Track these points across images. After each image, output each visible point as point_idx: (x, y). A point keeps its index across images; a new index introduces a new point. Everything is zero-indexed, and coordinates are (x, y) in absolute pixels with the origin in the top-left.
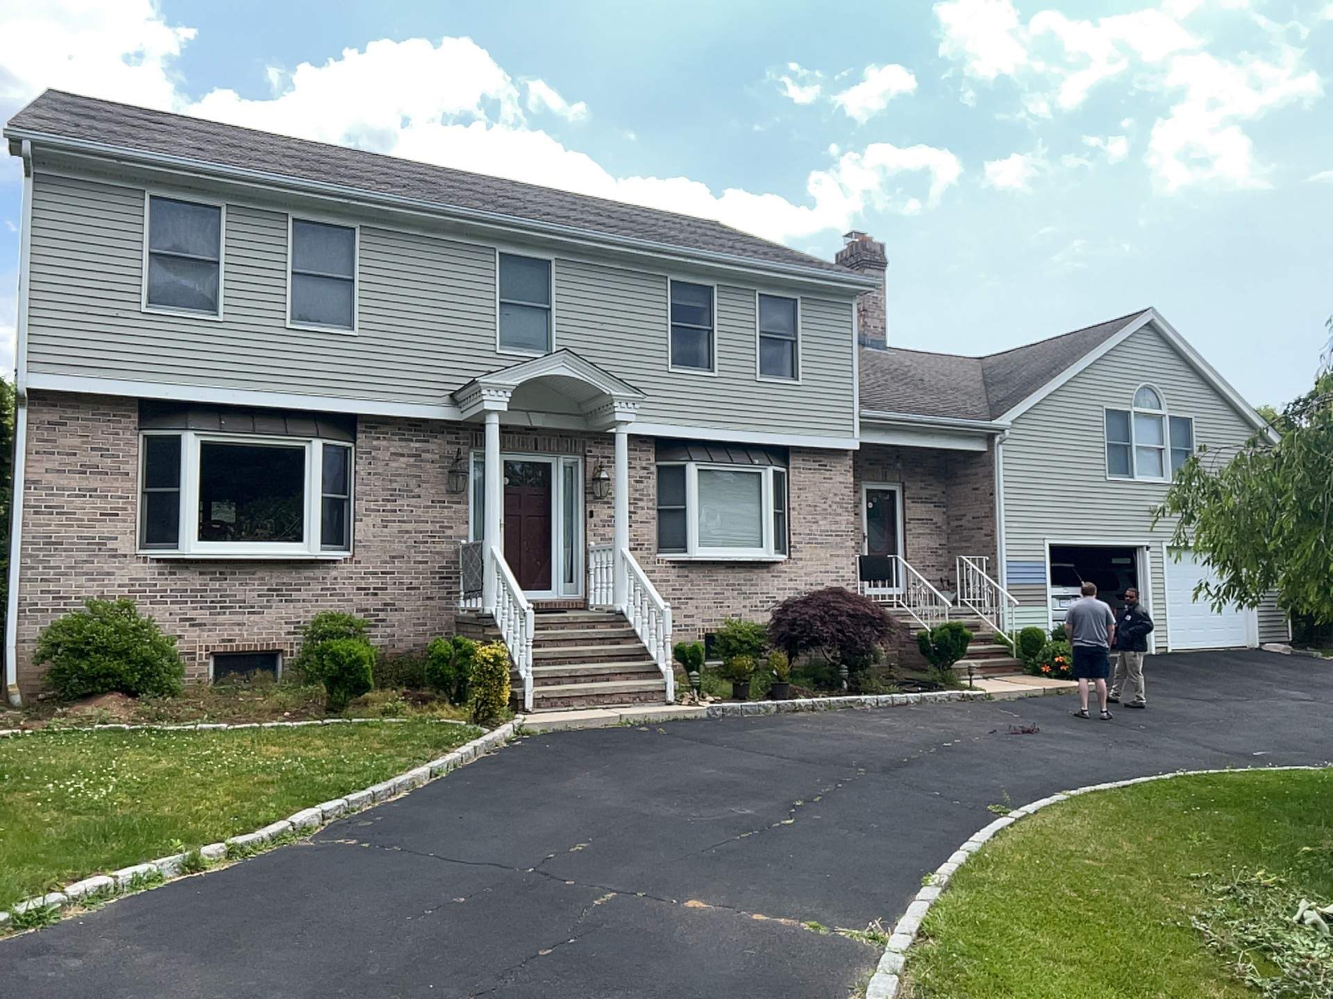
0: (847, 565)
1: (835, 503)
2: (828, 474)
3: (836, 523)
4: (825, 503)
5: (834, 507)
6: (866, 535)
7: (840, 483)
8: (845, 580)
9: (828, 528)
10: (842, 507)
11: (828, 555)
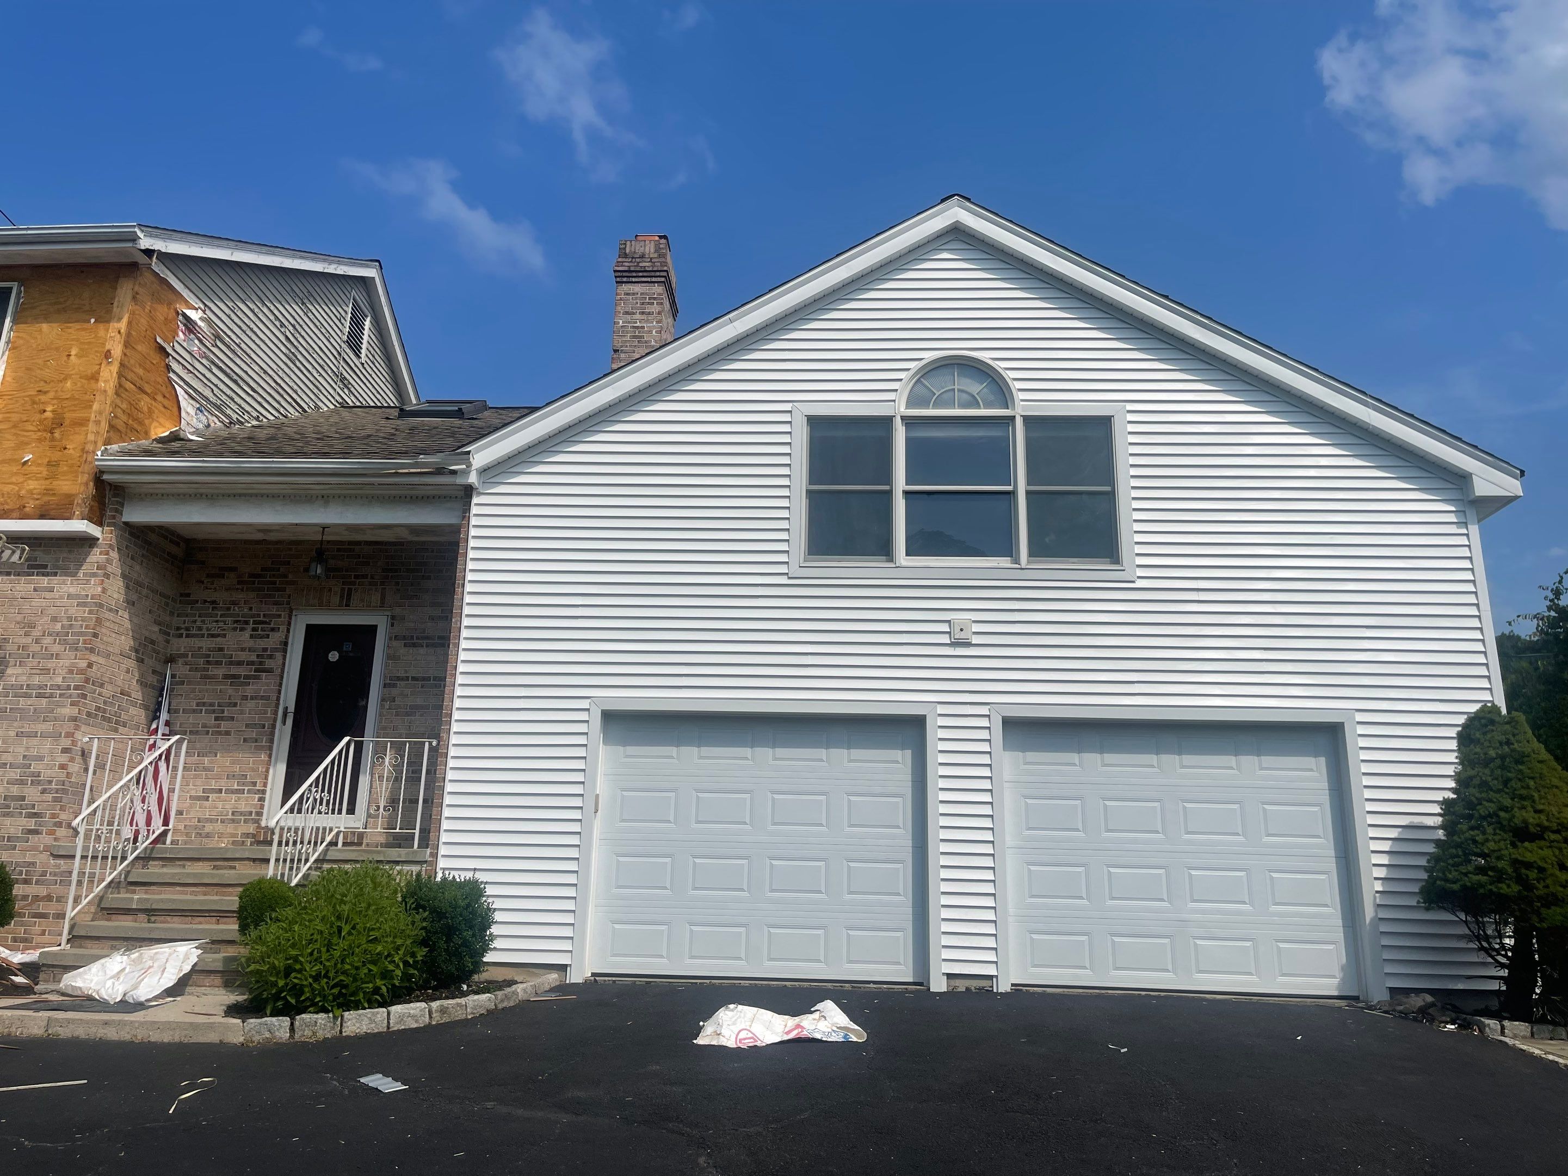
0: (51, 751)
1: (50, 635)
2: (44, 581)
3: (45, 671)
4: (27, 634)
5: (47, 640)
6: (292, 708)
7: (70, 596)
8: (39, 783)
9: (23, 680)
10: (65, 642)
11: (13, 734)
